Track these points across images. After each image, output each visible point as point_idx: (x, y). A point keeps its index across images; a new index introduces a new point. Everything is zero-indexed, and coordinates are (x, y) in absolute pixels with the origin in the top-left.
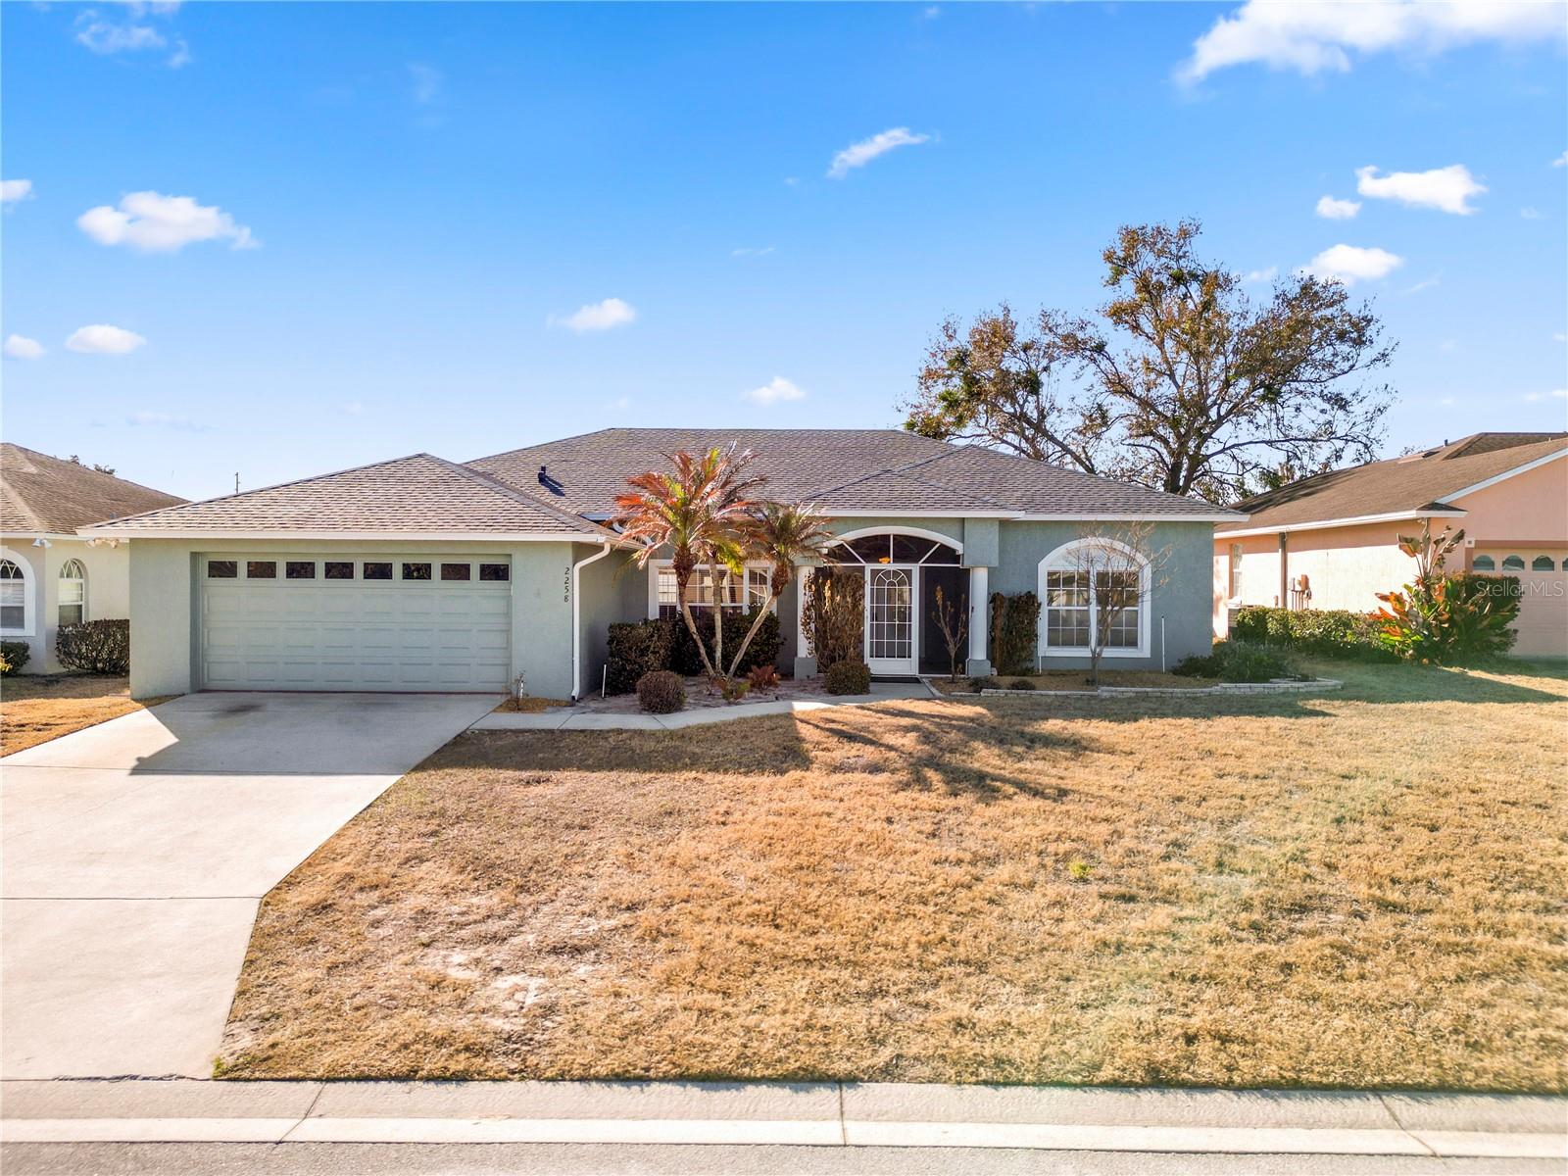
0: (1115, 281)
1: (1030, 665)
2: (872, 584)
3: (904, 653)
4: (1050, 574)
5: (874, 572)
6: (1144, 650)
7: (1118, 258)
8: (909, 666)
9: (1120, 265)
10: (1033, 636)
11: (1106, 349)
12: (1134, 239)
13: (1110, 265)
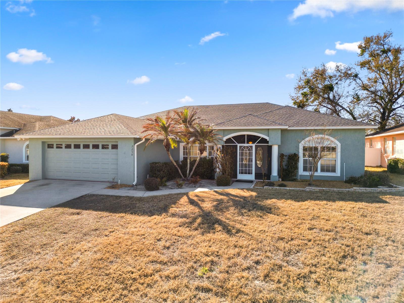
0: (362, 54)
1: (295, 178)
2: (240, 151)
3: (250, 173)
4: (304, 147)
5: (240, 147)
6: (338, 173)
7: (363, 47)
8: (252, 177)
9: (363, 49)
10: (296, 168)
11: (359, 76)
12: (368, 41)
13: (361, 50)
